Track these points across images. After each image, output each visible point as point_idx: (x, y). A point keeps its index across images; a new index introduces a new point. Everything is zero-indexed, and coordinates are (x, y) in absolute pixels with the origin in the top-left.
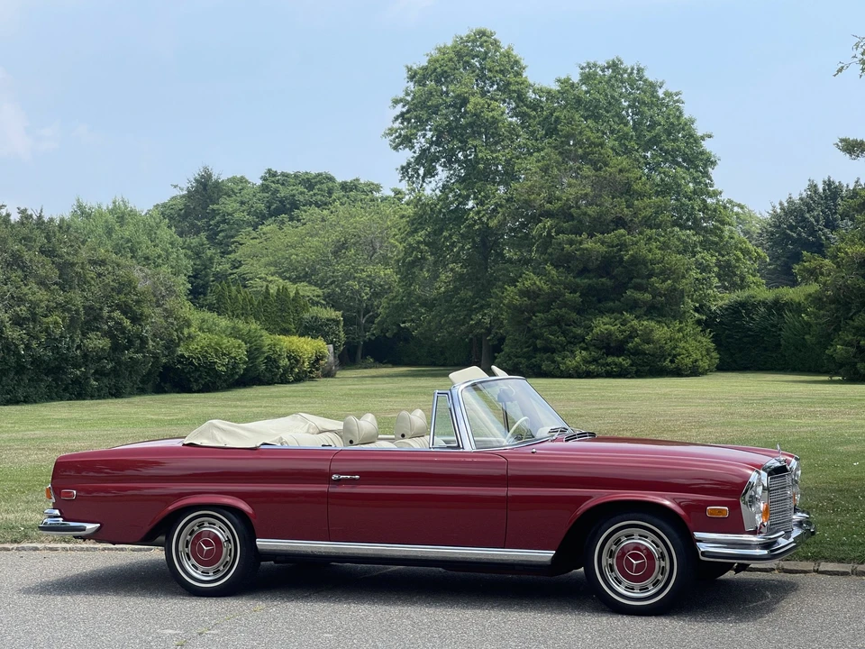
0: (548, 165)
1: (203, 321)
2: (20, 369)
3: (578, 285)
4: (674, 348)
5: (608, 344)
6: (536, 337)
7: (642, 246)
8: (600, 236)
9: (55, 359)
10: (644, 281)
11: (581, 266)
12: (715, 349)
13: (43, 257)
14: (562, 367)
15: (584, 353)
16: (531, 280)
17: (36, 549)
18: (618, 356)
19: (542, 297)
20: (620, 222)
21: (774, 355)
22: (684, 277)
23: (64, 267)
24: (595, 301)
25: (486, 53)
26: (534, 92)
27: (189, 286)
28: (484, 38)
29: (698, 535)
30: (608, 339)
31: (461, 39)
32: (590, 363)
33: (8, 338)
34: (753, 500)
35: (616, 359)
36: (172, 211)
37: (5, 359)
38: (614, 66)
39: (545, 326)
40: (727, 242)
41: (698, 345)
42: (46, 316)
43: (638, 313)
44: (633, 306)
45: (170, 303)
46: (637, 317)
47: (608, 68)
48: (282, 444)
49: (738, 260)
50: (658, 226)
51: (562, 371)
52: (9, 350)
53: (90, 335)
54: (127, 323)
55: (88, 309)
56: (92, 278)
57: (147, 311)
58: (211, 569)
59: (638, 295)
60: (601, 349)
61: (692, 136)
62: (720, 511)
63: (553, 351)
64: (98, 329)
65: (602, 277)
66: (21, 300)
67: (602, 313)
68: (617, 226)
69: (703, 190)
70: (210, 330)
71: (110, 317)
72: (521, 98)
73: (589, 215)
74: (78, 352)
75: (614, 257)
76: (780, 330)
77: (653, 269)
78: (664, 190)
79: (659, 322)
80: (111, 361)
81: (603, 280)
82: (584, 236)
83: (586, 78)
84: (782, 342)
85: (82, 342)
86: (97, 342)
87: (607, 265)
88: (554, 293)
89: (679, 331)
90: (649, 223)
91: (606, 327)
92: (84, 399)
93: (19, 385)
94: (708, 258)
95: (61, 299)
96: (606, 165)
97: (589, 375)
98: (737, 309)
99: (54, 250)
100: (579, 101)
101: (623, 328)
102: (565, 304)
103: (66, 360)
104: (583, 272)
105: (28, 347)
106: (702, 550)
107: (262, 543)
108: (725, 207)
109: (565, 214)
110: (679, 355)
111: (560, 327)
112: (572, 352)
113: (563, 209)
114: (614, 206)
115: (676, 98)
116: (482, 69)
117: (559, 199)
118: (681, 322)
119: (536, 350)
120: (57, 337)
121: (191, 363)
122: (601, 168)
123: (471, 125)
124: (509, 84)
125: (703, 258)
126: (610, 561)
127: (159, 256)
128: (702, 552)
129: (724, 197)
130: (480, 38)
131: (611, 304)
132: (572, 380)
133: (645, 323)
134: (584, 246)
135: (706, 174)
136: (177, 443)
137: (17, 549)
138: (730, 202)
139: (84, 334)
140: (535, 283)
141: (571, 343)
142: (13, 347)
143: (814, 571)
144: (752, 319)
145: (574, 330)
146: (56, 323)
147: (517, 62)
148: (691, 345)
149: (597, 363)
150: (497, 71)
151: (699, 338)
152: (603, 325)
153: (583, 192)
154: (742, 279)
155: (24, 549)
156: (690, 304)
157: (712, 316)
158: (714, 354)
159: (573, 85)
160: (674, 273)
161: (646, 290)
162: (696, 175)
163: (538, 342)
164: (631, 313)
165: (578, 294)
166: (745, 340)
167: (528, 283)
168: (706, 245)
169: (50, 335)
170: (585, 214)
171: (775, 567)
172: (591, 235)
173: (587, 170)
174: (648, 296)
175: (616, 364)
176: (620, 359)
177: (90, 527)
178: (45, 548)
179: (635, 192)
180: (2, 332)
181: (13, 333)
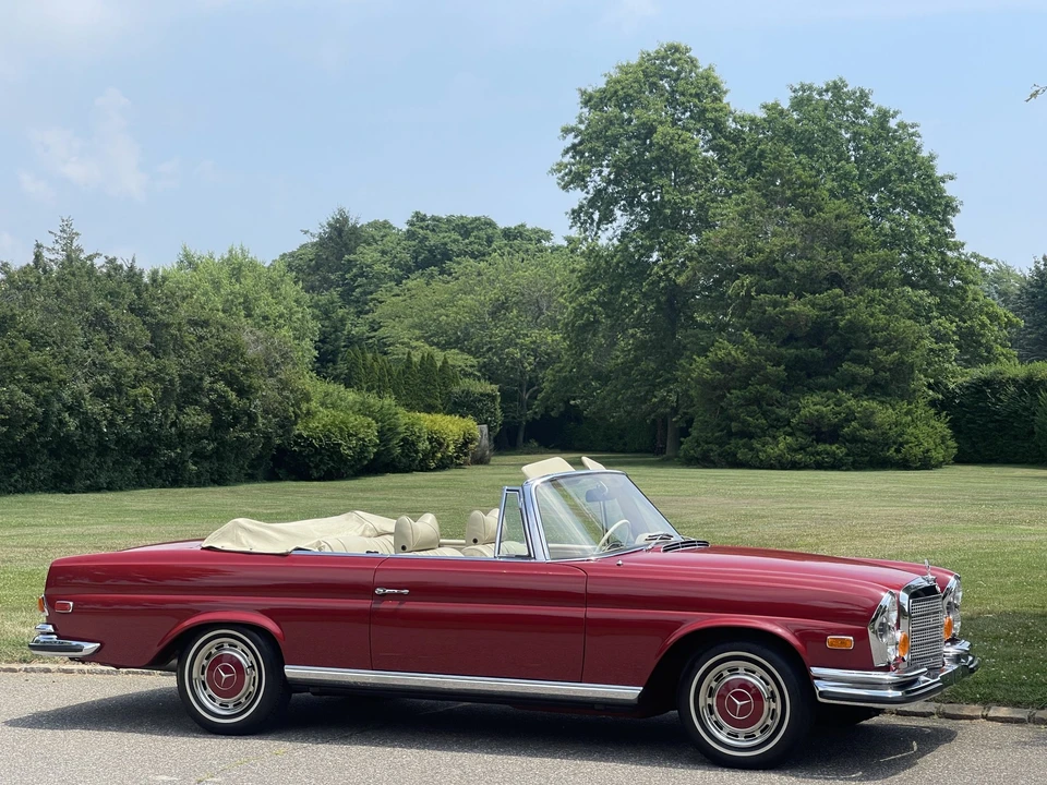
0: (749, 210)
1: (327, 394)
2: (103, 449)
3: (782, 357)
4: (900, 435)
5: (818, 428)
6: (731, 419)
7: (860, 309)
8: (809, 296)
9: (146, 438)
10: (865, 353)
11: (787, 333)
12: (952, 437)
13: (133, 316)
14: (762, 456)
15: (789, 439)
16: (725, 349)
17: (48, 671)
18: (831, 444)
19: (738, 370)
20: (835, 280)
21: (1026, 445)
22: (913, 348)
23: (157, 328)
24: (802, 376)
25: (679, 73)
26: (734, 120)
27: (316, 353)
28: (677, 55)
29: (815, 671)
30: (818, 422)
31: (649, 55)
32: (795, 451)
33: (87, 413)
34: (884, 629)
35: (828, 447)
36: (301, 262)
37: (84, 437)
38: (836, 88)
39: (742, 405)
40: (970, 304)
41: (932, 431)
42: (134, 387)
43: (856, 391)
44: (850, 383)
45: (285, 373)
46: (855, 396)
47: (827, 91)
48: (320, 549)
49: (983, 326)
50: (883, 285)
51: (762, 461)
52: (89, 427)
53: (187, 410)
54: (232, 396)
55: (186, 379)
56: (191, 342)
57: (256, 382)
58: (231, 701)
59: (856, 369)
60: (810, 435)
61: (929, 176)
62: (843, 641)
63: (751, 436)
64: (196, 402)
65: (813, 347)
66: (104, 367)
67: (811, 390)
68: (832, 285)
69: (942, 241)
70: (334, 406)
71: (212, 389)
72: (718, 127)
73: (797, 271)
74: (173, 429)
75: (827, 323)
76: (1034, 414)
77: (876, 338)
78: (894, 240)
79: (882, 402)
80: (213, 441)
81: (814, 350)
82: (791, 296)
83: (798, 104)
84: (1036, 429)
85: (177, 418)
86: (195, 418)
87: (818, 332)
88: (753, 365)
89: (907, 414)
90: (871, 281)
91: (818, 407)
92: (181, 487)
93: (101, 468)
94: (947, 324)
95: (152, 367)
96: (820, 209)
97: (795, 466)
98: (980, 388)
99: (145, 308)
100: (789, 131)
101: (837, 409)
102: (766, 379)
103: (159, 440)
104: (789, 340)
105: (111, 424)
106: (820, 689)
107: (291, 671)
108: (968, 263)
109: (768, 270)
110: (907, 443)
111: (760, 406)
112: (774, 438)
113: (766, 264)
114: (827, 260)
115: (911, 131)
116: (673, 92)
117: (761, 251)
118: (909, 403)
119: (730, 434)
120: (147, 412)
121: (311, 445)
122: (813, 213)
123: (656, 160)
124: (704, 111)
125: (940, 324)
126: (709, 701)
127: (281, 316)
128: (821, 692)
129: (967, 250)
130: (673, 54)
131: (823, 380)
132: (772, 472)
133: (865, 403)
134: (791, 308)
135: (945, 222)
136: (195, 546)
137: (26, 670)
138: (975, 256)
139: (180, 409)
140: (730, 354)
141: (773, 426)
142: (93, 424)
143: (983, 717)
144: (999, 400)
145: (777, 411)
146: (146, 395)
147: (716, 86)
148: (921, 431)
149: (805, 451)
150: (691, 95)
151: (932, 422)
152: (813, 405)
153: (791, 243)
154: (989, 350)
155: (33, 670)
156: (920, 381)
157: (950, 396)
158: (952, 443)
159: (781, 112)
160: (901, 342)
161: (866, 364)
162: (932, 223)
163: (733, 424)
164: (847, 391)
165: (783, 367)
166: (990, 425)
167: (721, 354)
168: (944, 308)
169: (137, 409)
170: (793, 269)
171: (935, 711)
172: (799, 296)
173: (797, 216)
174: (869, 371)
175: (828, 454)
176: (834, 448)
177: (90, 647)
178: (59, 670)
179: (855, 242)
180: (80, 406)
181: (93, 407)
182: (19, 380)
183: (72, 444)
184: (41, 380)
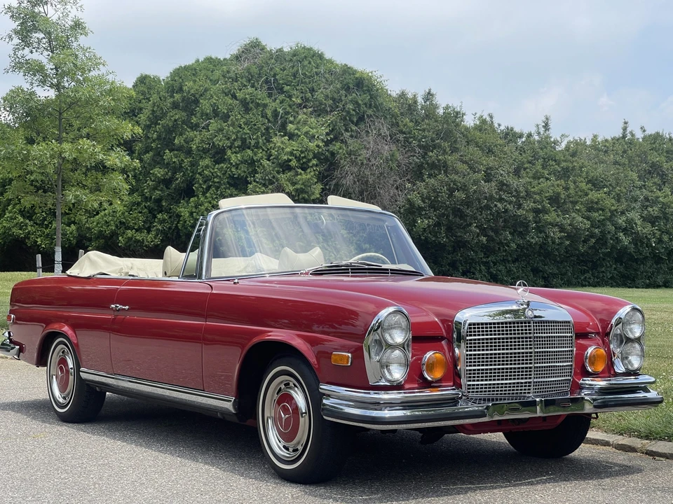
2: (658, 260)
29: (323, 387)
34: (377, 346)
37: (639, 250)
52: (642, 243)
62: (343, 358)
66: (655, 202)
93: (658, 272)
105: (660, 241)
142: (645, 241)
180: (633, 228)
181: (643, 229)
182: (579, 210)
183: (630, 254)
184: (598, 210)
